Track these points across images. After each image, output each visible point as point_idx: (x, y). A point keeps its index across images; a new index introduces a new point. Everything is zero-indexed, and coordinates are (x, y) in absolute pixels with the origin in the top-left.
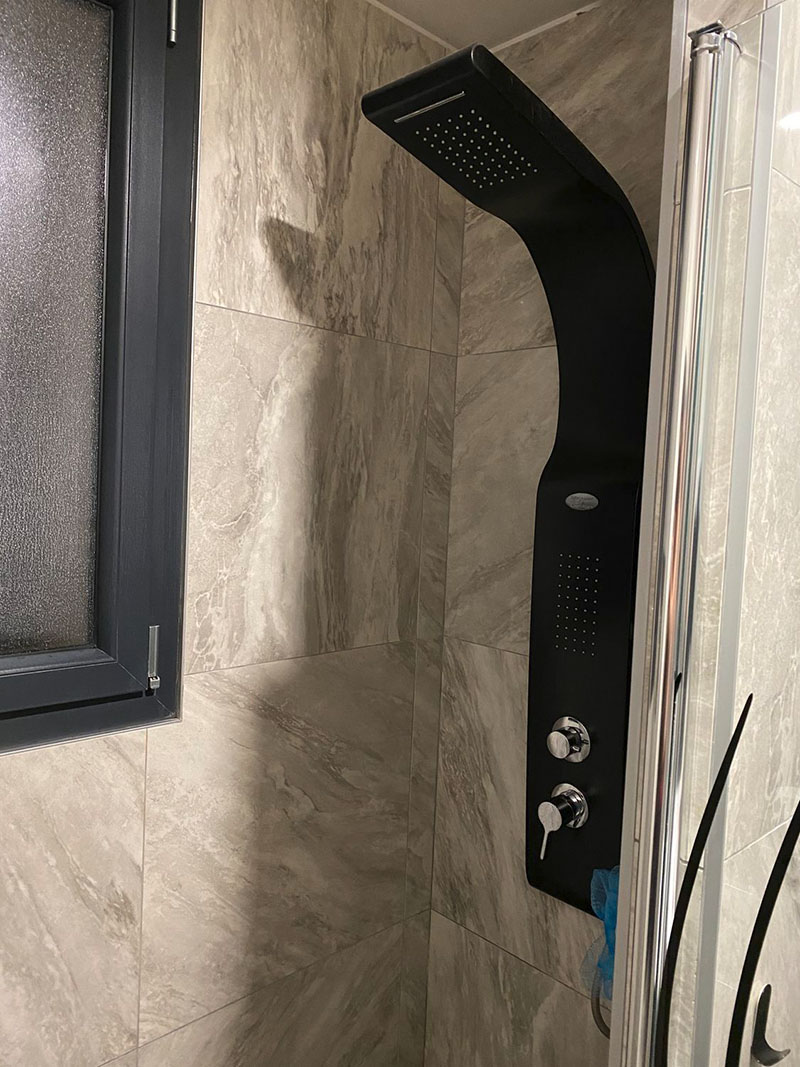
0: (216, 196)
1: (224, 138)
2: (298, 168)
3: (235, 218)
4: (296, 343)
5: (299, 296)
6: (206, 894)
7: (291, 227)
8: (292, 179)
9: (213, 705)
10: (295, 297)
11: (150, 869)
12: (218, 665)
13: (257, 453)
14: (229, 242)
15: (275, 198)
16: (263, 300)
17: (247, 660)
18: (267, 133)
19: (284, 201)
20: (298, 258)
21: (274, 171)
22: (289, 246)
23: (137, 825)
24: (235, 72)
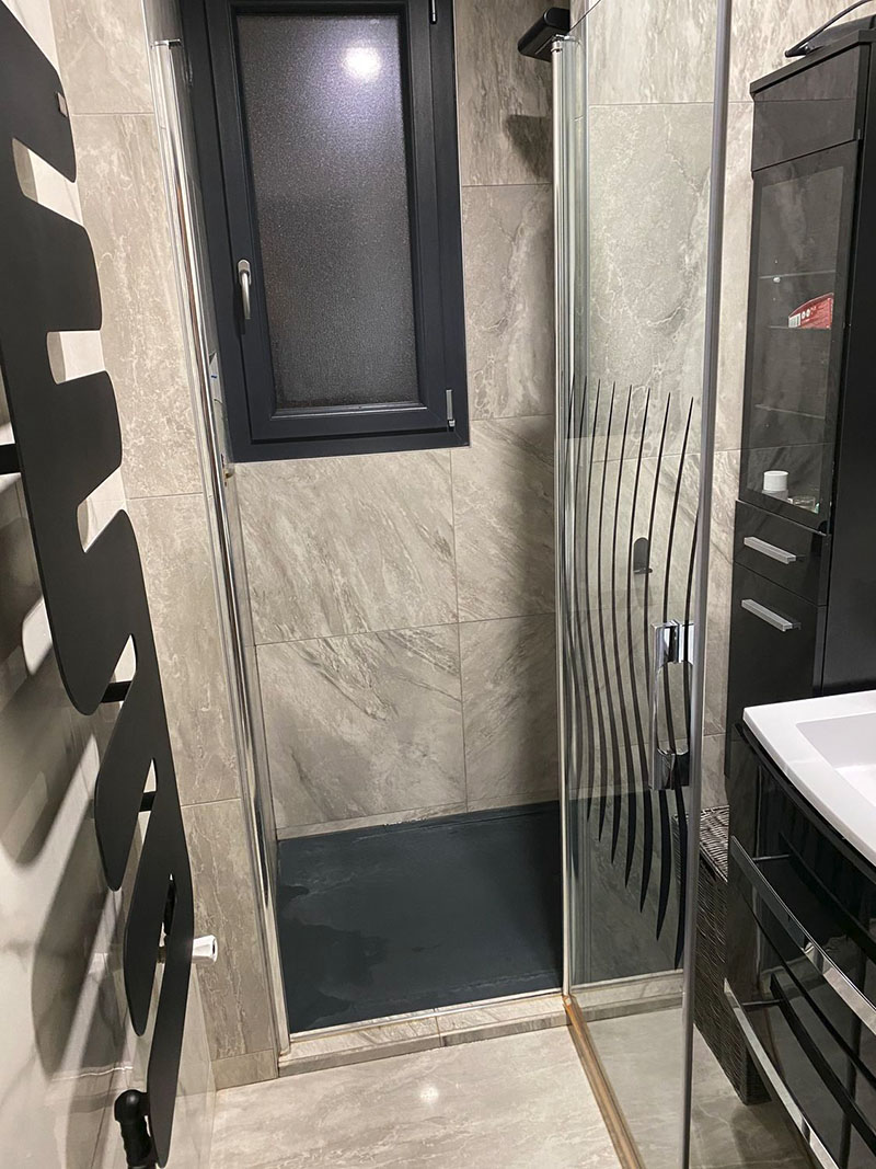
0: (471, 113)
1: (472, 70)
2: (530, 72)
3: (484, 123)
4: (535, 198)
5: (536, 165)
6: (493, 551)
7: (527, 118)
8: (526, 83)
9: (490, 440)
10: (533, 166)
11: (459, 528)
12: (492, 416)
13: (510, 278)
14: (481, 141)
15: (513, 101)
16: (509, 175)
17: (512, 414)
18: (504, 56)
19: (520, 100)
20: (533, 138)
21: (511, 81)
22: (526, 131)
23: (449, 503)
24: (478, 22)
